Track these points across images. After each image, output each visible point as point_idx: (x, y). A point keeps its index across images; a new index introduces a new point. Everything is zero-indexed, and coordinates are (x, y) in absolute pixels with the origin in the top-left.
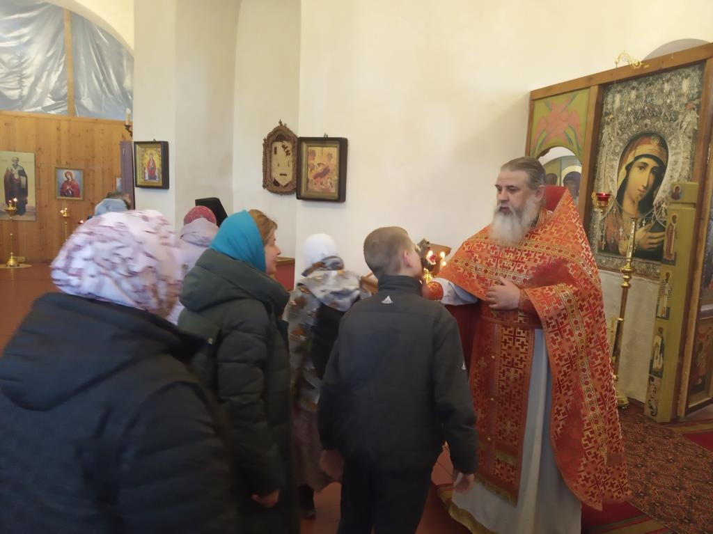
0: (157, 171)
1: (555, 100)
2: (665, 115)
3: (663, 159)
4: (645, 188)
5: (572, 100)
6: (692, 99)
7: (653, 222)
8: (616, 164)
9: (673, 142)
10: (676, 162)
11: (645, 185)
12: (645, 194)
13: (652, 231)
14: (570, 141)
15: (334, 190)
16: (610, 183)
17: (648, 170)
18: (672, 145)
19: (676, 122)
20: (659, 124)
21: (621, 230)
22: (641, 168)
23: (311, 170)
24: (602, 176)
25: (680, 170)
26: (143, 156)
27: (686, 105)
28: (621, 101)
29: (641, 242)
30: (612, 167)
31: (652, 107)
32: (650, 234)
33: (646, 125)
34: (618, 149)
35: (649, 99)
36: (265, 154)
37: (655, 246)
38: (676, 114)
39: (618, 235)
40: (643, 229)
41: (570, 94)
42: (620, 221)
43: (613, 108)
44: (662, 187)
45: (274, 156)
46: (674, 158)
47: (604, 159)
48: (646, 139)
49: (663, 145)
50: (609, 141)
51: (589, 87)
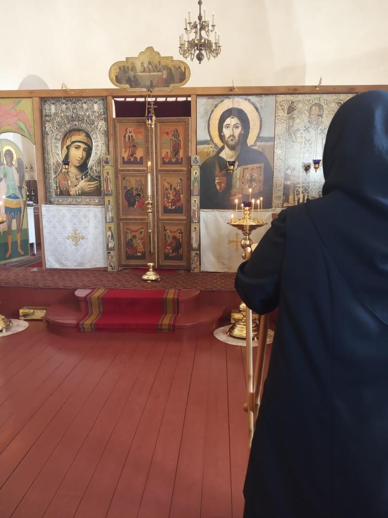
2: (87, 121)
3: (90, 144)
4: (81, 159)
5: (18, 103)
6: (101, 115)
7: (89, 177)
8: (59, 145)
9: (94, 135)
10: (97, 146)
11: (81, 157)
12: (81, 162)
13: (89, 181)
14: (22, 130)
16: (56, 156)
17: (81, 150)
18: (93, 137)
19: (94, 126)
20: (84, 126)
21: (69, 182)
22: (76, 148)
24: (50, 152)
25: (100, 150)
27: (98, 117)
28: (56, 110)
29: (84, 188)
30: (56, 147)
31: (78, 116)
32: (88, 183)
33: (76, 125)
34: (58, 137)
35: (75, 111)
37: (93, 189)
38: (93, 121)
39: (68, 185)
40: (83, 181)
41: (16, 99)
42: (68, 178)
43: (50, 113)
44: (91, 159)
46: (96, 144)
47: (49, 142)
48: (77, 133)
49: (88, 136)
50: (51, 132)
51: (32, 97)
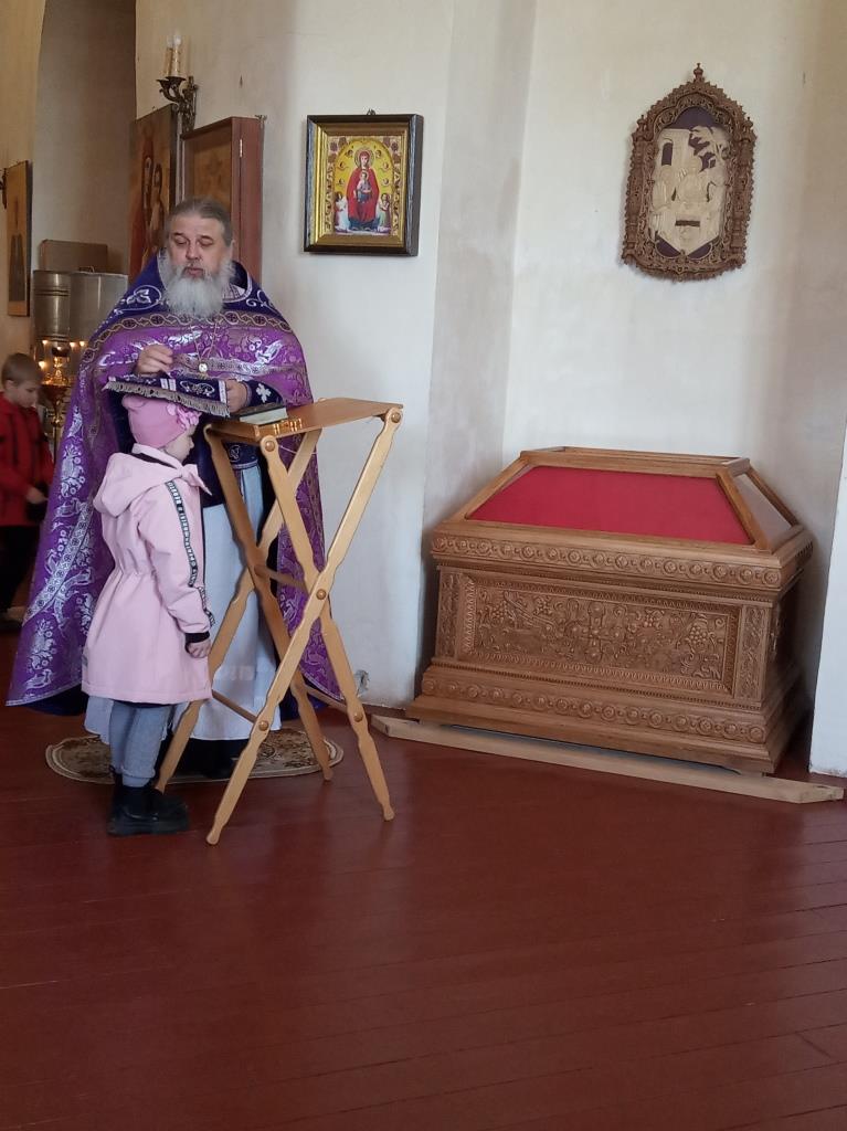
0: (381, 202)
26: (333, 158)
36: (637, 163)
45: (660, 167)
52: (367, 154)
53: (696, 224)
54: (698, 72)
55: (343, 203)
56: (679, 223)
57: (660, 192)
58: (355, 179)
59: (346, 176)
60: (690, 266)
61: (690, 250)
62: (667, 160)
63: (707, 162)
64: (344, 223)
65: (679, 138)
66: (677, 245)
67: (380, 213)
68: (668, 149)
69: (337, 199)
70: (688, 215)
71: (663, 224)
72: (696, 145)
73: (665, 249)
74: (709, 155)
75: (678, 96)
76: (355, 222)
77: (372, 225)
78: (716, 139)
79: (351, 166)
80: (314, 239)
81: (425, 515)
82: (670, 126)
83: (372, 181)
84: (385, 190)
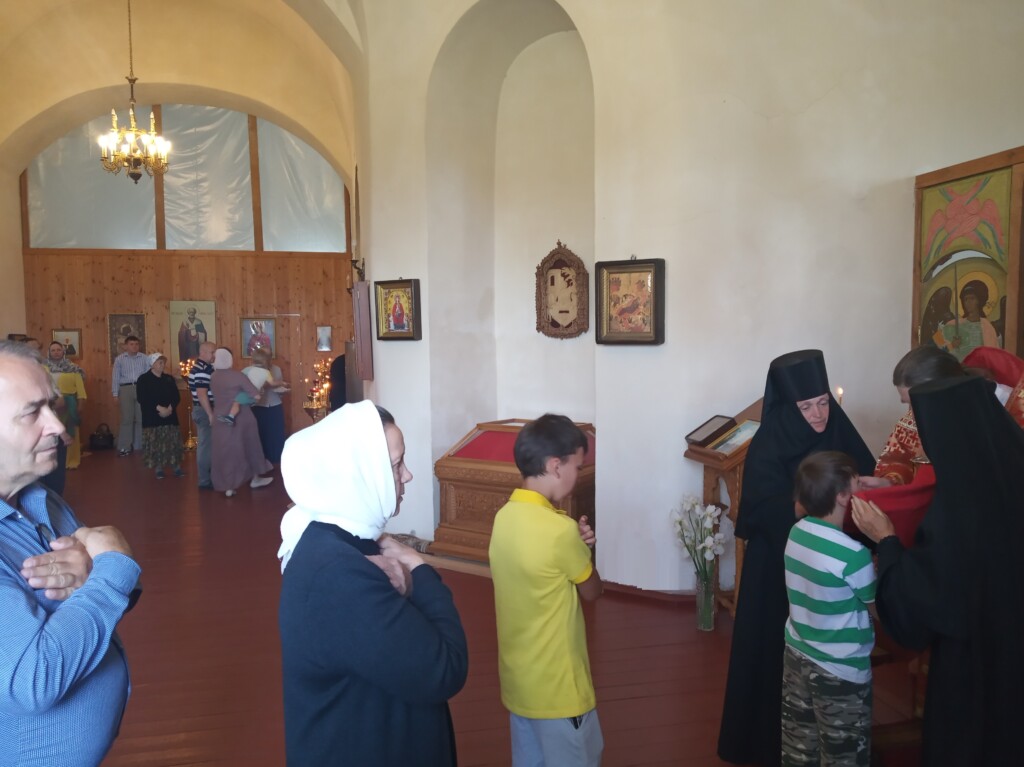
0: (405, 317)
1: (956, 187)
5: (985, 184)
14: (985, 241)
15: (648, 329)
23: (615, 305)
26: (386, 299)
36: (538, 286)
41: (980, 177)
45: (550, 287)
51: (1010, 166)
52: (398, 297)
53: (567, 312)
54: (559, 244)
55: (391, 318)
56: (561, 312)
57: (551, 298)
58: (395, 307)
59: (391, 306)
60: (565, 332)
61: (565, 325)
62: (553, 284)
63: (569, 283)
64: (392, 327)
65: (557, 273)
66: (560, 321)
67: (405, 322)
68: (553, 278)
69: (389, 316)
70: (564, 308)
71: (554, 313)
72: (563, 275)
73: (555, 324)
74: (570, 280)
75: (553, 254)
76: (396, 327)
77: (403, 327)
78: (571, 273)
79: (393, 302)
80: (381, 335)
81: (433, 458)
82: (551, 268)
83: (401, 308)
84: (406, 311)
